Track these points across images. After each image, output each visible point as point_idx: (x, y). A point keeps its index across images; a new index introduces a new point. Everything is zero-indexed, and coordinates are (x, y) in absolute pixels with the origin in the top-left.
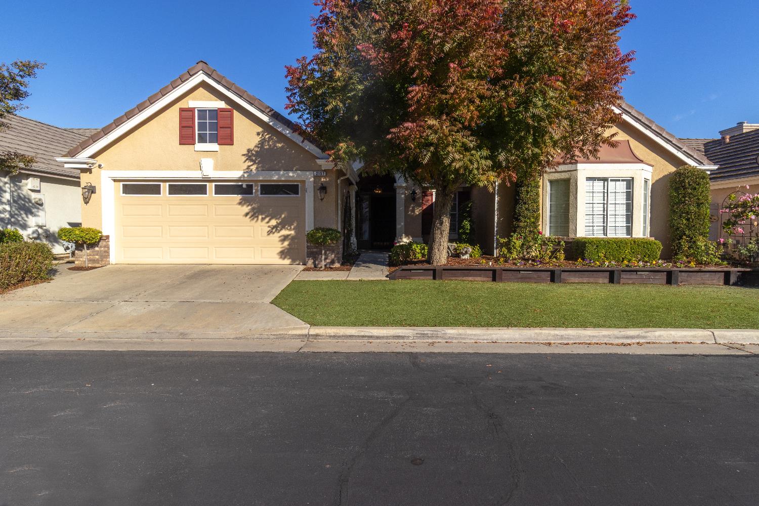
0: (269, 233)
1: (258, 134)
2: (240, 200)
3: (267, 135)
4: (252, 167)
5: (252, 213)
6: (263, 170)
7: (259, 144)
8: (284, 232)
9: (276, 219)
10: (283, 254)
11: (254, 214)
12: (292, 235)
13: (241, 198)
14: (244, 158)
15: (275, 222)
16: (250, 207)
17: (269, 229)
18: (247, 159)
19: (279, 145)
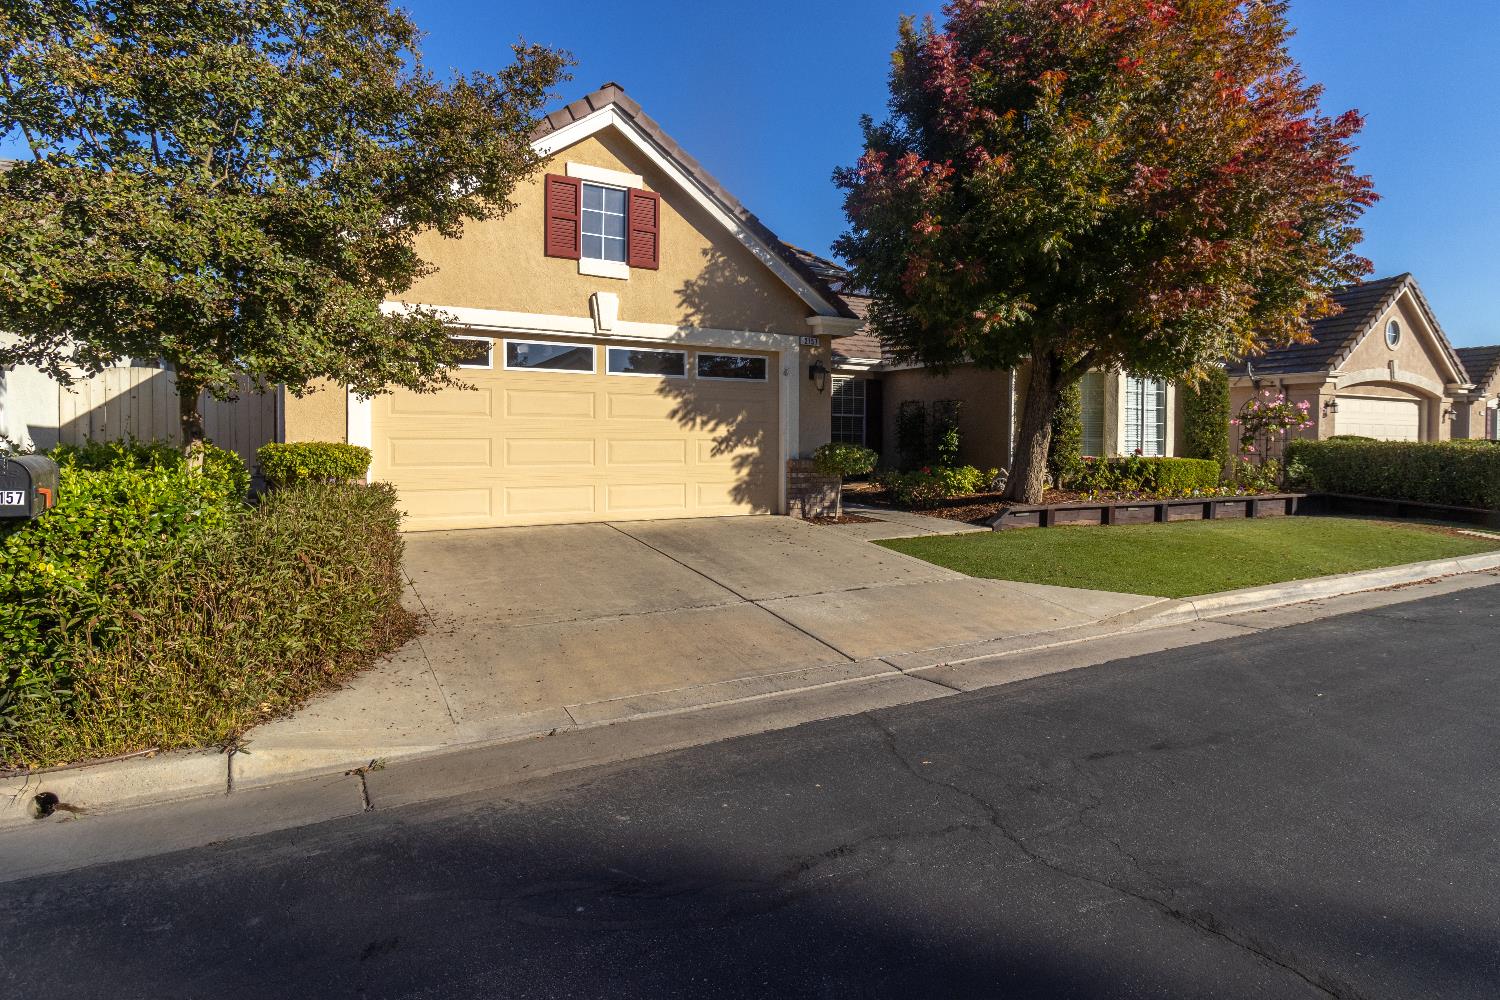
0: (716, 451)
1: (705, 252)
2: (662, 382)
3: (720, 256)
4: (692, 319)
5: (685, 411)
6: (712, 327)
7: (706, 273)
8: (741, 450)
9: (728, 424)
10: (739, 493)
11: (687, 414)
12: (754, 456)
13: (661, 380)
14: (678, 299)
15: (726, 429)
16: (679, 400)
17: (715, 444)
18: (684, 301)
19: (742, 280)
